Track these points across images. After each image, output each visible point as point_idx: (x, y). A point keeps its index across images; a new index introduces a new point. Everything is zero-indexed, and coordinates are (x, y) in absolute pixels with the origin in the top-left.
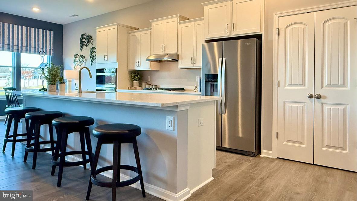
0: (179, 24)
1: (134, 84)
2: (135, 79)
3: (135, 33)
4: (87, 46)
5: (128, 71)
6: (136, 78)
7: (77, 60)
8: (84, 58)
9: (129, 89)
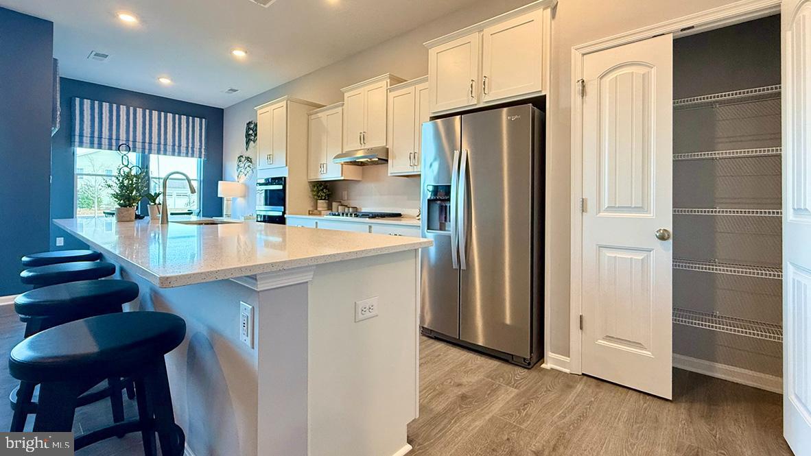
0: (390, 91)
1: (318, 205)
2: (319, 197)
3: (318, 114)
4: (254, 142)
5: (309, 182)
6: (321, 193)
7: (242, 165)
8: (251, 162)
9: (309, 214)
